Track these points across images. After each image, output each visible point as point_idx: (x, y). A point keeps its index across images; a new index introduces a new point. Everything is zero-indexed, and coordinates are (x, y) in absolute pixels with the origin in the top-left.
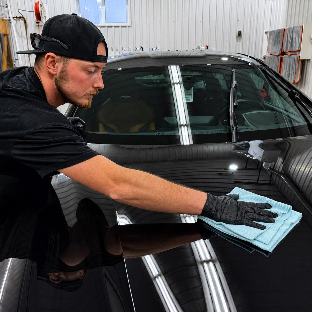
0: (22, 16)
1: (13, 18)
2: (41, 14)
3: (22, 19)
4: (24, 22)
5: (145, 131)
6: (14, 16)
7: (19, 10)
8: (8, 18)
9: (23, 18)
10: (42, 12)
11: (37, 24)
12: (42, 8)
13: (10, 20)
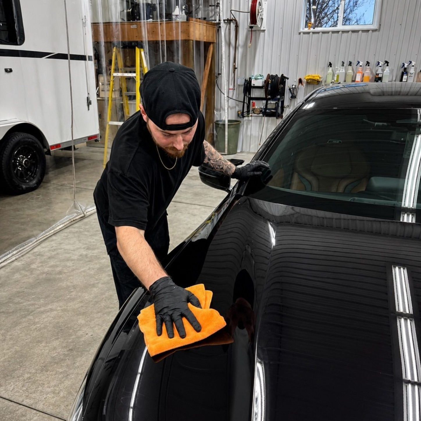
0: (234, 18)
1: (224, 20)
2: (258, 15)
3: (233, 22)
4: (235, 26)
5: (351, 194)
6: (225, 19)
7: (232, 11)
8: (217, 21)
9: (235, 20)
10: (259, 12)
11: (251, 29)
12: (260, 7)
13: (219, 24)
